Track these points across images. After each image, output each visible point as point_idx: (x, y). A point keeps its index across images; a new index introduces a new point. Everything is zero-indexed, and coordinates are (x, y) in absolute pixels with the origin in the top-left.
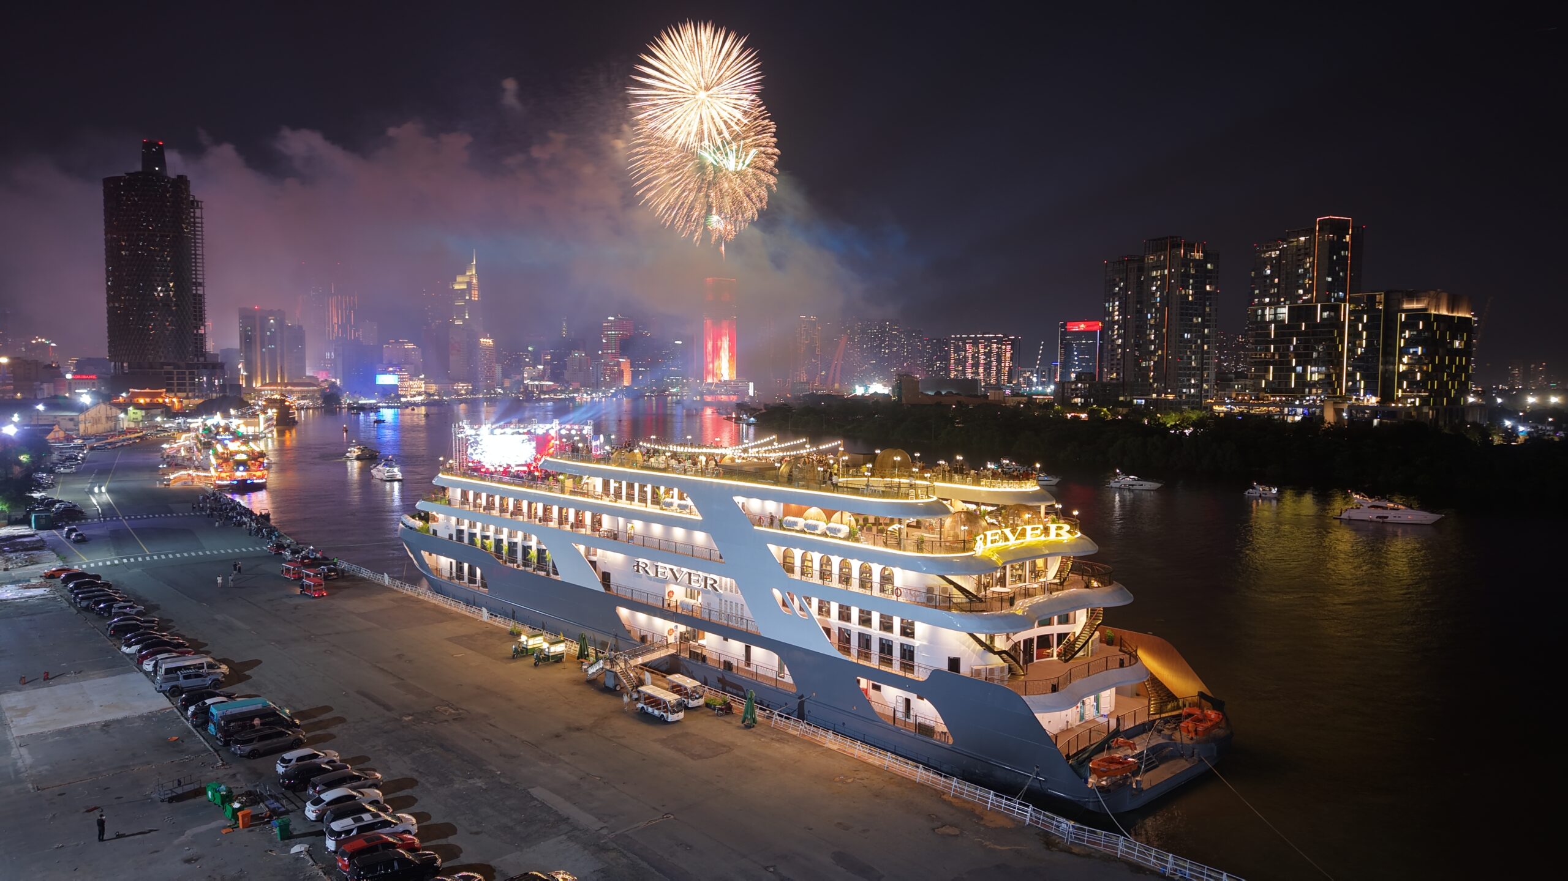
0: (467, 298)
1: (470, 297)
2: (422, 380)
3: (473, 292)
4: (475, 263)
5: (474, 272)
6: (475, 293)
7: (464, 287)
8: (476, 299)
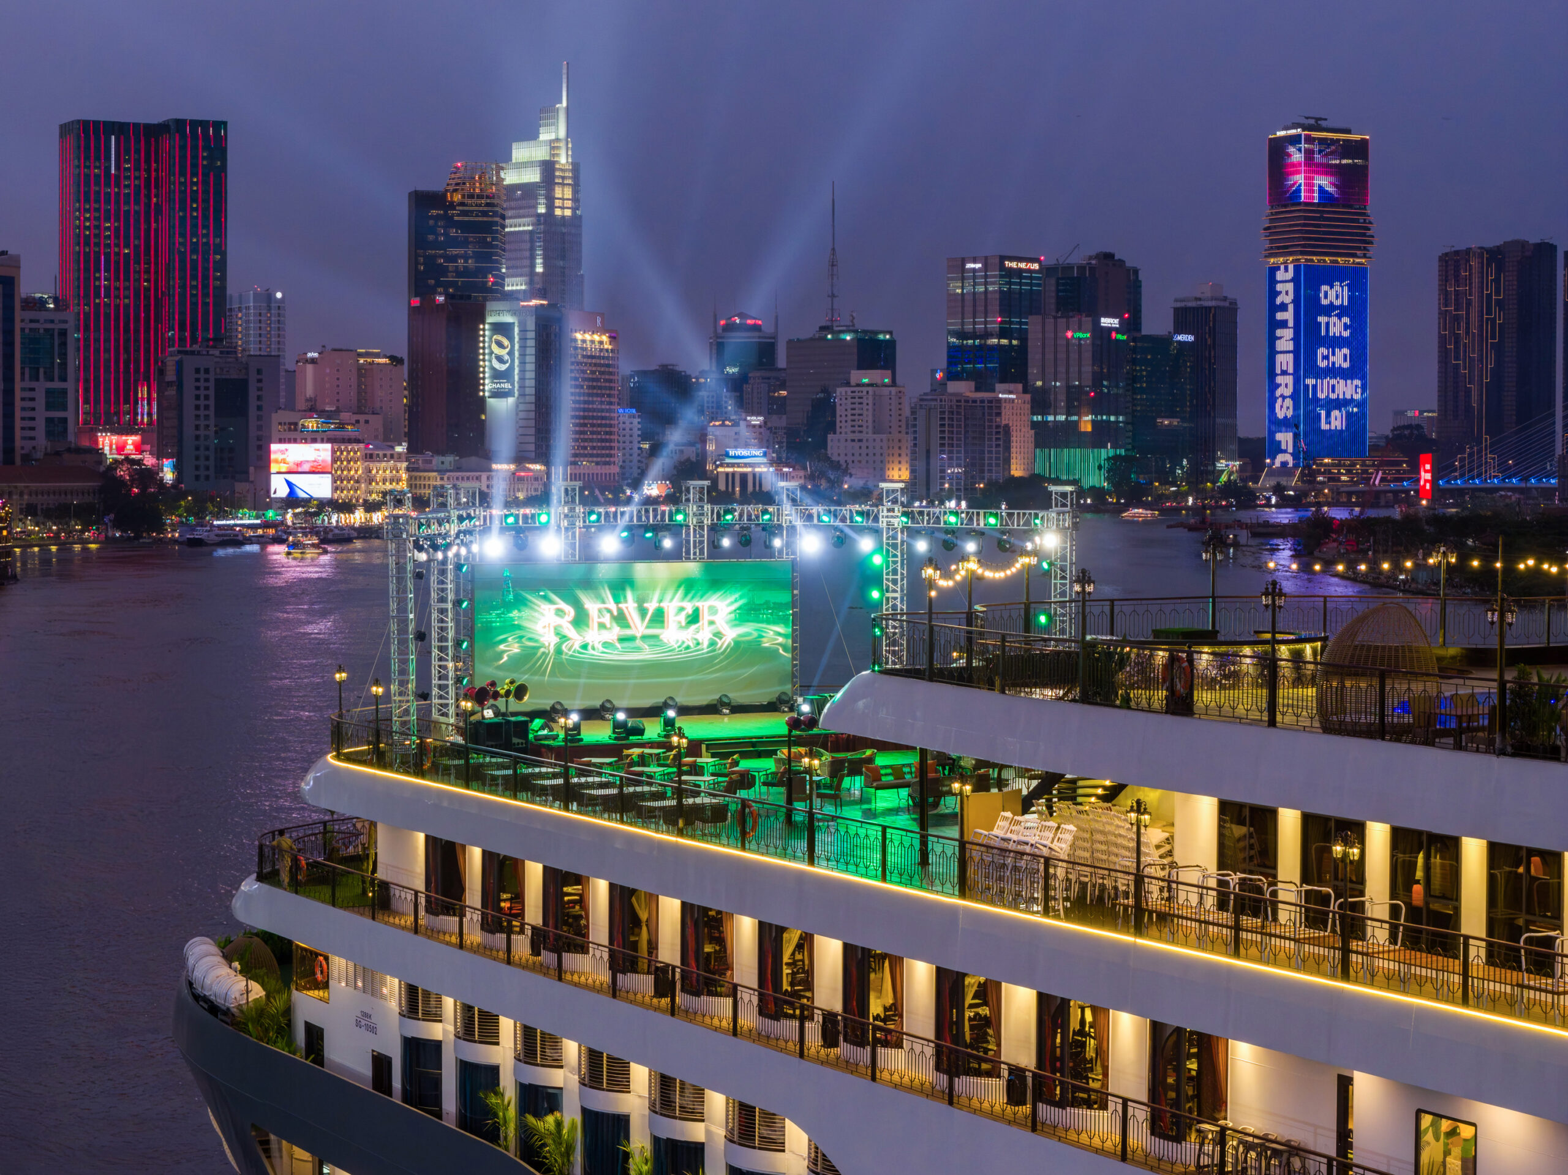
0: (542, 210)
1: (551, 207)
2: (399, 457)
3: (558, 192)
4: (564, 104)
5: (562, 133)
6: (563, 193)
7: (533, 176)
8: (568, 213)
